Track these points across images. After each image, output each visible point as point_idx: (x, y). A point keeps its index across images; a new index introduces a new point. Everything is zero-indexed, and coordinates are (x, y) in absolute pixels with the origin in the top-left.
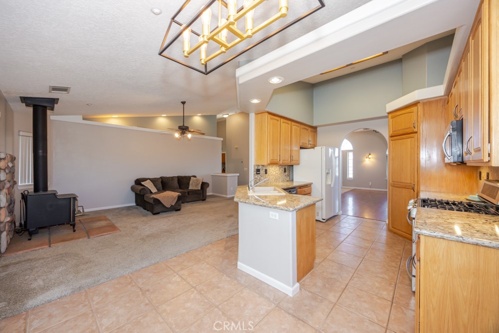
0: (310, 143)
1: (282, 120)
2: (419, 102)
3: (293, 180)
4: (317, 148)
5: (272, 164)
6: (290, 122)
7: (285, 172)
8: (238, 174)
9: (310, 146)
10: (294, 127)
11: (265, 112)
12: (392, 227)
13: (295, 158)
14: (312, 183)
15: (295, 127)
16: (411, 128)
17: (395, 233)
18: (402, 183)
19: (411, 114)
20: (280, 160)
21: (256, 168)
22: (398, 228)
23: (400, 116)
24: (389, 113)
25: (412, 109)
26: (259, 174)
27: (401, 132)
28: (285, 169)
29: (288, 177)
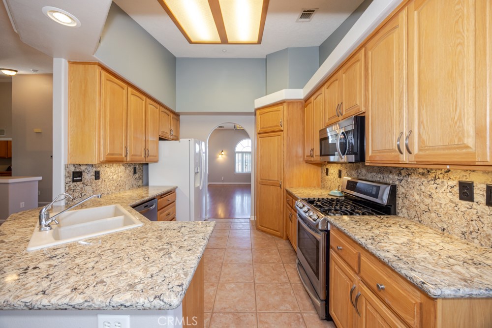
0: (172, 133)
1: (130, 89)
2: (285, 102)
3: (147, 185)
4: (183, 141)
5: (110, 161)
6: (144, 98)
7: (135, 172)
8: (40, 178)
9: (171, 137)
10: (150, 107)
11: (94, 64)
12: (261, 226)
13: (152, 152)
14: (177, 187)
15: (152, 106)
16: (278, 126)
17: (263, 231)
18: (270, 180)
19: (277, 112)
20: (126, 156)
21: (72, 169)
22: (266, 226)
23: (269, 113)
24: (256, 110)
25: (279, 107)
26: (81, 180)
27: (269, 130)
28: (135, 169)
29: (141, 181)
